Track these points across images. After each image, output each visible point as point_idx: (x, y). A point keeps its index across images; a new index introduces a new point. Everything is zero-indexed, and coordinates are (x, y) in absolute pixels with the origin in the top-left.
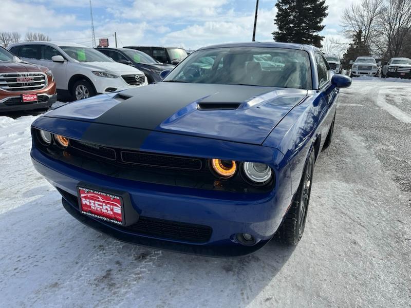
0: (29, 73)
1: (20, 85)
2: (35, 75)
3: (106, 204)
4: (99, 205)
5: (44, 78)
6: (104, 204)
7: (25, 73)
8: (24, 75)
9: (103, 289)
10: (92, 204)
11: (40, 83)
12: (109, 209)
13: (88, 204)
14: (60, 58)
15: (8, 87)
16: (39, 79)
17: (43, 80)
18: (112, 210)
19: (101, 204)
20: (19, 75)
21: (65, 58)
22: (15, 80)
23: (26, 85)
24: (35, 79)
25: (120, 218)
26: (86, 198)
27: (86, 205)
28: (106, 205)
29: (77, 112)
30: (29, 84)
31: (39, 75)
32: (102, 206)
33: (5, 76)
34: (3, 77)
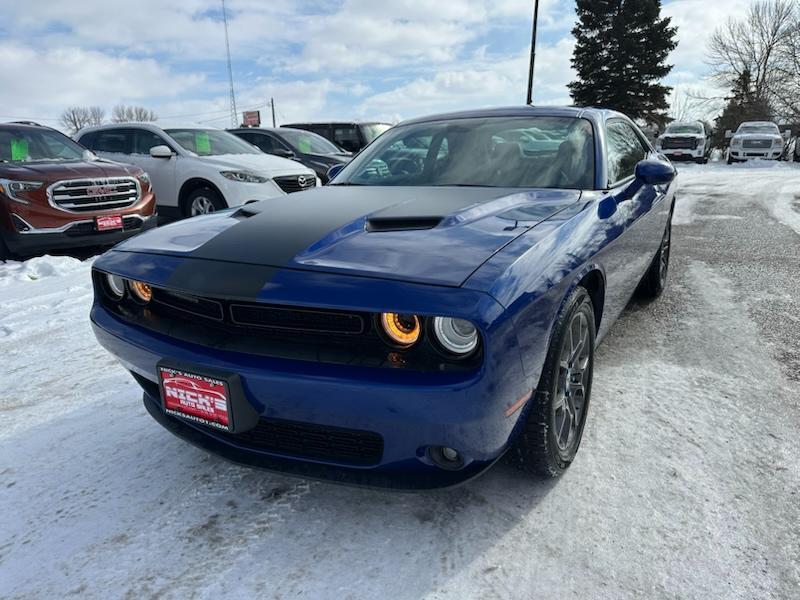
0: (108, 179)
1: (93, 200)
2: (119, 182)
3: (204, 394)
4: (192, 397)
5: (134, 187)
6: (200, 395)
7: (102, 179)
8: (101, 183)
9: (201, 546)
10: (182, 397)
11: (127, 196)
12: (208, 404)
13: (175, 395)
14: (164, 150)
15: (72, 205)
16: (126, 189)
17: (132, 191)
18: (213, 405)
19: (195, 395)
20: (91, 184)
21: (173, 150)
22: (84, 192)
23: (103, 199)
24: (119, 189)
25: (226, 419)
26: (171, 385)
27: (172, 398)
28: (203, 397)
29: (173, 241)
30: (109, 198)
31: (125, 181)
32: (196, 398)
33: (67, 185)
34: (63, 188)
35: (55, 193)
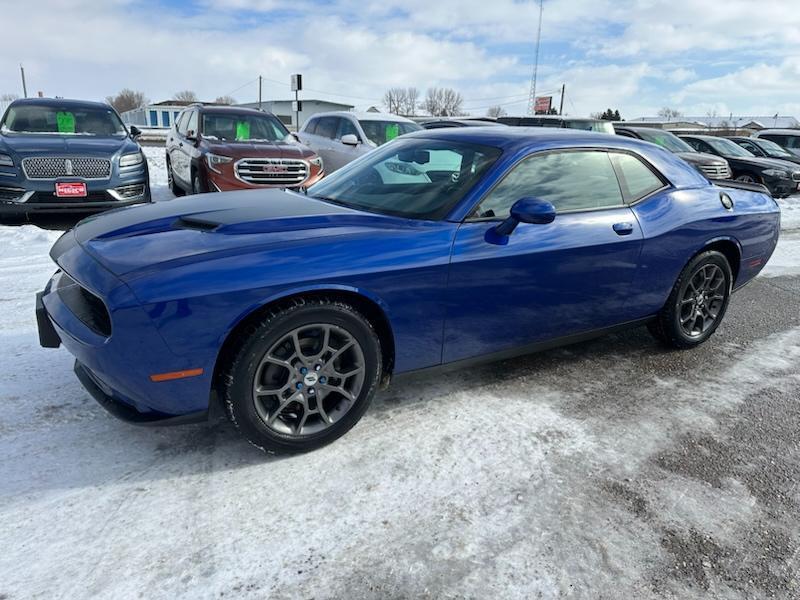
0: (281, 160)
1: (267, 176)
2: (291, 163)
5: (304, 169)
7: (277, 160)
8: (275, 163)
11: (296, 176)
15: (251, 179)
16: (297, 169)
17: (301, 172)
20: (267, 163)
21: (359, 139)
22: (261, 169)
23: (275, 176)
24: (290, 169)
30: (280, 176)
31: (297, 163)
33: (249, 162)
34: (246, 164)
35: (239, 167)
